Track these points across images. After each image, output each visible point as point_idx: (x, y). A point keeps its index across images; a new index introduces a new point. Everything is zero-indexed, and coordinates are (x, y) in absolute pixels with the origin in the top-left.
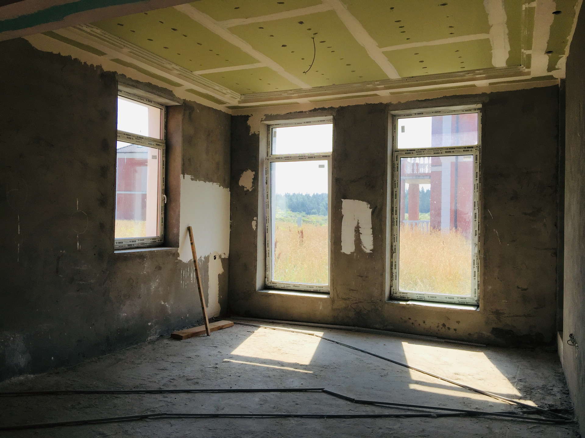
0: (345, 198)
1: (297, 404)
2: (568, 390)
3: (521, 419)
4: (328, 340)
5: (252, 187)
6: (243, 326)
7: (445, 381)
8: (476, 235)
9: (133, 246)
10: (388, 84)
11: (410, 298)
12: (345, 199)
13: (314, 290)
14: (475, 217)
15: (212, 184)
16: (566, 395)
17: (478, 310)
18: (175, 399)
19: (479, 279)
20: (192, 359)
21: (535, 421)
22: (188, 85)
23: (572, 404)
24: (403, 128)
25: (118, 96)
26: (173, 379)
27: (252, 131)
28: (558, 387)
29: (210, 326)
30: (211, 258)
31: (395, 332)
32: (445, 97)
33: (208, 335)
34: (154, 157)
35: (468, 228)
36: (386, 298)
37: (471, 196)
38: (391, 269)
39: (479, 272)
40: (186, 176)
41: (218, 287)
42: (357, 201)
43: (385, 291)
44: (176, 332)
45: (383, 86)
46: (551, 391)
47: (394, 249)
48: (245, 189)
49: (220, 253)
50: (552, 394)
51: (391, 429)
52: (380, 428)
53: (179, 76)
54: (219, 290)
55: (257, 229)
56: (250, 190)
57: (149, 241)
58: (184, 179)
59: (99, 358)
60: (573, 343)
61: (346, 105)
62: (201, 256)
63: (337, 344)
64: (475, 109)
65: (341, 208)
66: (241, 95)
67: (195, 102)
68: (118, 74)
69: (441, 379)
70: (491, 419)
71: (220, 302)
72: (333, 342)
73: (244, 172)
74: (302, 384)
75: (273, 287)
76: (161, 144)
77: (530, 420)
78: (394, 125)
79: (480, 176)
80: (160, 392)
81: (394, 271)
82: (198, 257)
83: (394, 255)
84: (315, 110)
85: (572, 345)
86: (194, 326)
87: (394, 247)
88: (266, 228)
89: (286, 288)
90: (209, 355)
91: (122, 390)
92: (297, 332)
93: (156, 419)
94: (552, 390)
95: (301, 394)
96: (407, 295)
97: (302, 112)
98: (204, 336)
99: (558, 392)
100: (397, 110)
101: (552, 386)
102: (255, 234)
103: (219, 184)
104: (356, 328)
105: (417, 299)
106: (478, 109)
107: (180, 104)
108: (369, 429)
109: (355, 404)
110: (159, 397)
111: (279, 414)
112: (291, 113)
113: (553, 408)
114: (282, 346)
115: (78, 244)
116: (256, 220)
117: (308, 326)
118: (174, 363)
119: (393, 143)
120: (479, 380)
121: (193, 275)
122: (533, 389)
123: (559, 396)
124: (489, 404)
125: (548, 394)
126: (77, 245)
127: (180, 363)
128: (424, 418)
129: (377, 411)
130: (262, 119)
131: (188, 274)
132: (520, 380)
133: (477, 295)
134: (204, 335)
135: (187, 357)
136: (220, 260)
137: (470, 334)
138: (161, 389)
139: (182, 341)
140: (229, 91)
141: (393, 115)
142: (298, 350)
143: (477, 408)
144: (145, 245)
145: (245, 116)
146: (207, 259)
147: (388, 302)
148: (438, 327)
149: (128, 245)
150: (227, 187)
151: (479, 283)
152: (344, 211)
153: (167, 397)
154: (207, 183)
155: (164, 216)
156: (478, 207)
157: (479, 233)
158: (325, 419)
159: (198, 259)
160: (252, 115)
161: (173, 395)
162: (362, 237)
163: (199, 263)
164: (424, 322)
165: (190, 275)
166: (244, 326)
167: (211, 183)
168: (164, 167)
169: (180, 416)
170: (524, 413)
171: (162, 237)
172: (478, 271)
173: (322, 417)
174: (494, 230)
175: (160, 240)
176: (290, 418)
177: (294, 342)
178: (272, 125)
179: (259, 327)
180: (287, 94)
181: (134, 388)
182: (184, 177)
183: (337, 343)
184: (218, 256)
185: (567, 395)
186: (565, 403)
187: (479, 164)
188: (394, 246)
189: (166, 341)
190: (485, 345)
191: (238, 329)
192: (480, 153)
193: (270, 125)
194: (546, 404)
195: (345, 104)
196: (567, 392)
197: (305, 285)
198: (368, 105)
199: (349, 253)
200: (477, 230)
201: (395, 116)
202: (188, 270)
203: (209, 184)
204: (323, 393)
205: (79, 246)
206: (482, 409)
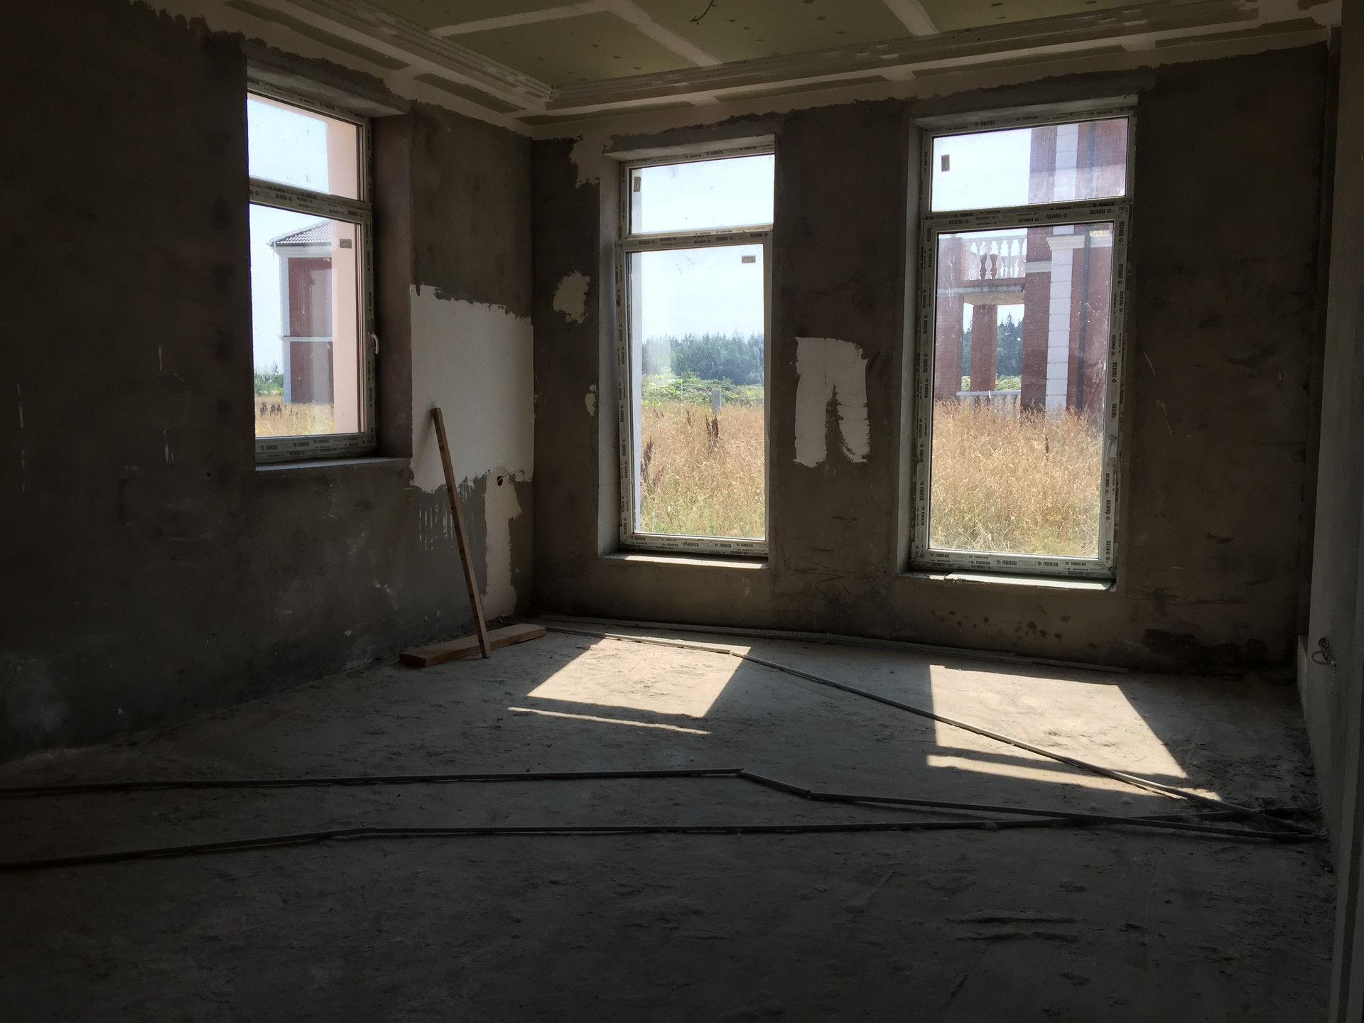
0: (804, 334)
1: (677, 804)
2: (1312, 768)
3: (1194, 833)
4: (762, 664)
5: (585, 313)
6: (567, 635)
7: (1025, 749)
8: (1114, 415)
9: (302, 455)
10: (910, 48)
11: (955, 567)
12: (803, 336)
13: (732, 552)
14: (1114, 373)
15: (489, 307)
16: (1306, 779)
17: (1113, 590)
18: (399, 796)
19: (1118, 519)
20: (444, 711)
21: (1228, 836)
22: (422, 65)
23: (1319, 798)
24: (945, 160)
25: (248, 94)
26: (398, 754)
27: (581, 179)
28: (1290, 761)
29: (489, 637)
30: (491, 484)
31: (918, 643)
32: (1049, 80)
33: (485, 657)
34: (345, 244)
35: (1095, 399)
36: (898, 567)
37: (1106, 322)
38: (912, 500)
39: (1119, 502)
40: (423, 287)
41: (510, 548)
42: (831, 341)
43: (895, 551)
44: (411, 651)
45: (895, 55)
46: (1273, 769)
47: (919, 451)
48: (568, 319)
49: (511, 470)
50: (1274, 776)
51: (888, 855)
52: (864, 855)
53: (396, 41)
54: (512, 557)
55: (597, 412)
56: (580, 321)
57: (342, 444)
58: (419, 295)
59: (230, 711)
60: (1326, 659)
61: (806, 107)
62: (466, 478)
63: (781, 672)
64: (1121, 109)
65: (795, 359)
66: (552, 88)
67: (439, 108)
68: (247, 39)
69: (1015, 745)
70: (1124, 833)
71: (515, 581)
72: (772, 669)
73: (565, 278)
74: (692, 760)
75: (637, 548)
76: (361, 211)
77: (1215, 835)
78: (923, 154)
79: (1128, 274)
80: (367, 781)
81: (918, 503)
82: (458, 481)
83: (919, 466)
84: (733, 121)
85: (1326, 664)
86: (454, 637)
87: (919, 448)
88: (620, 409)
89: (668, 550)
90: (485, 701)
91: (278, 779)
92: (691, 647)
93: (350, 840)
94: (1274, 766)
95: (688, 781)
96: (948, 559)
97: (701, 127)
98: (476, 659)
99: (1289, 771)
100: (931, 115)
101: (1275, 759)
102: (592, 424)
103: (505, 306)
104: (829, 636)
105: (971, 568)
106: (1130, 108)
107: (403, 113)
108: (837, 855)
109: (811, 802)
110: (362, 792)
111: (635, 825)
112: (673, 130)
113: (1274, 808)
114: (654, 678)
115: (167, 450)
116: (594, 393)
117: (717, 633)
118: (402, 718)
119: (920, 199)
120: (1105, 745)
121: (447, 521)
122: (1230, 765)
123: (1289, 780)
124: (1124, 799)
125: (1265, 775)
126: (164, 452)
127: (417, 718)
128: (968, 832)
129: (861, 816)
130: (605, 146)
131: (436, 519)
132: (1203, 746)
133: (1111, 556)
134: (476, 657)
135: (432, 706)
136: (512, 487)
137: (1092, 646)
138: (366, 775)
139: (423, 670)
140: (521, 78)
141: (921, 129)
142: (690, 687)
143: (1093, 809)
144: (332, 452)
145: (564, 139)
146: (481, 483)
147: (904, 575)
148: (1018, 630)
149: (291, 453)
150: (525, 316)
151: (1117, 527)
152: (801, 367)
153: (379, 793)
154: (477, 304)
155: (374, 385)
156: (1121, 349)
157: (1122, 410)
158: (739, 835)
159: (457, 485)
160: (580, 137)
161: (395, 789)
162: (843, 427)
163: (461, 494)
164: (986, 620)
165: (441, 520)
166: (570, 636)
167: (486, 305)
168: (371, 267)
169: (406, 834)
170: (1204, 818)
171: (372, 434)
172: (1116, 501)
173: (731, 831)
174: (1158, 402)
175: (369, 442)
176: (658, 835)
177: (684, 669)
178: (630, 161)
179: (603, 637)
180: (661, 82)
181: (307, 773)
182: (418, 290)
183: (782, 669)
184: (508, 477)
185: (1309, 778)
186: (1302, 795)
187: (1126, 243)
188: (919, 446)
189: (387, 671)
190: (1126, 670)
191: (553, 642)
192: (1130, 218)
193: (626, 161)
194: (1257, 799)
195: (803, 103)
196: (1309, 772)
197: (711, 541)
198: (859, 104)
199: (812, 465)
200: (1118, 404)
201: (927, 130)
202: (437, 510)
203: (479, 309)
204: (739, 780)
205: (170, 456)
206: (1106, 810)
